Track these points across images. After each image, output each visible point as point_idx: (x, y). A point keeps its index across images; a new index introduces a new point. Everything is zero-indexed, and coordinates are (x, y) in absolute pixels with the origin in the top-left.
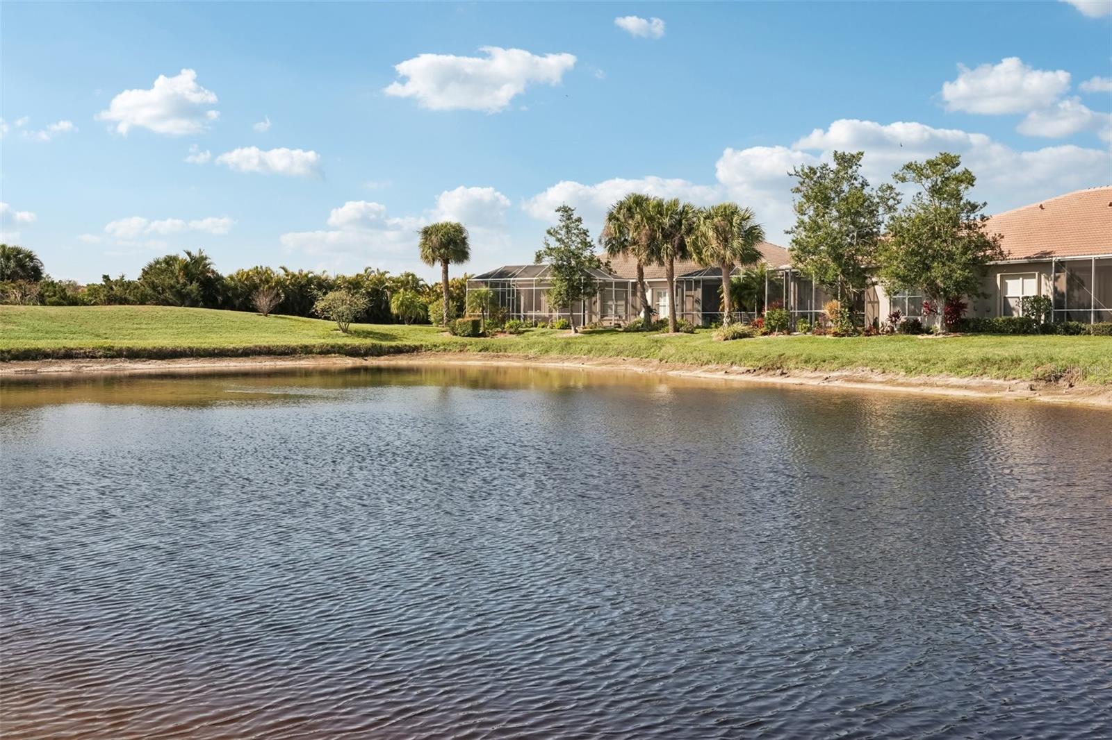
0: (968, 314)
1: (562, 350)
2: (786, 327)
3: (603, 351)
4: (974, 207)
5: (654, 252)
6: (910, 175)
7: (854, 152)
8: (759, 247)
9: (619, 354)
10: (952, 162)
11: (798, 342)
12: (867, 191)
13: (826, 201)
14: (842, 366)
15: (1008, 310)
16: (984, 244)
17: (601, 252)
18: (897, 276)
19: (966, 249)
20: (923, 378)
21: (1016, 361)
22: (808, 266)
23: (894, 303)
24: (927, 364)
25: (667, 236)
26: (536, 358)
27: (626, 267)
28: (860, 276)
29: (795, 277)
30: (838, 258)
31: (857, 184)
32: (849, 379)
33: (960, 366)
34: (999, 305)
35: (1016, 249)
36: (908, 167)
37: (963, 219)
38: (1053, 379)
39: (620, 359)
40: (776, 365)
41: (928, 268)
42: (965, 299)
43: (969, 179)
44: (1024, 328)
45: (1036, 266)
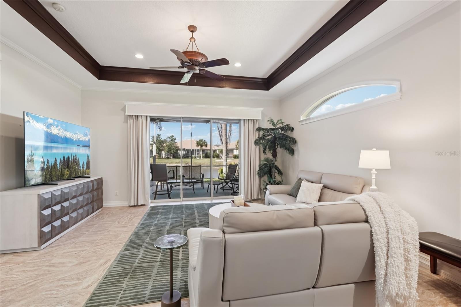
0: (175, 156)
4: (176, 142)
7: (160, 134)
10: (173, 136)
12: (162, 139)
16: (177, 147)
18: (167, 151)
23: (165, 154)
31: (160, 138)
34: (179, 155)
35: (181, 148)
36: (168, 137)
37: (175, 144)
41: (171, 150)
42: (175, 154)
43: (175, 139)
44: (182, 158)
45: (184, 150)
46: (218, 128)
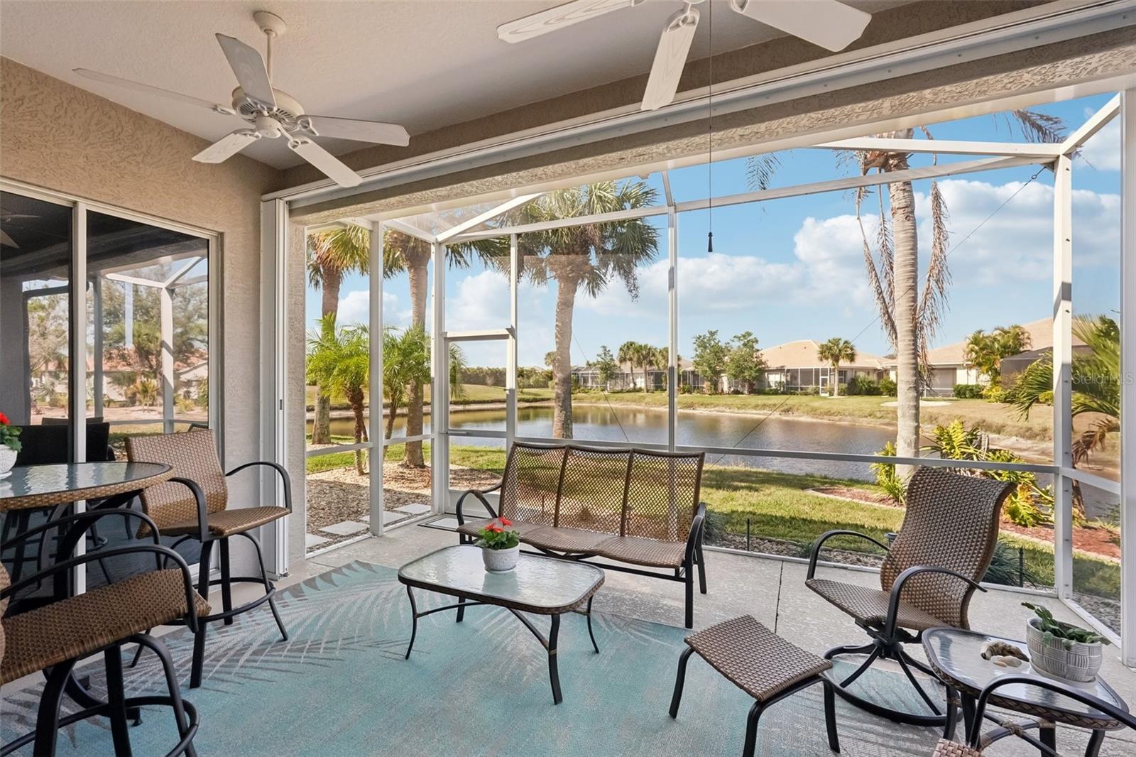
0: (755, 387)
1: (604, 400)
2: (689, 392)
3: (622, 400)
4: (758, 350)
5: (639, 363)
6: (737, 339)
7: (715, 330)
9: (628, 401)
10: (749, 334)
11: (694, 397)
12: (720, 344)
13: (705, 347)
14: (715, 407)
15: (770, 386)
16: (761, 363)
17: (617, 363)
18: (731, 374)
19: (756, 366)
20: (743, 411)
21: (775, 405)
22: (699, 371)
23: (729, 383)
24: (744, 406)
25: (645, 358)
26: (595, 403)
27: (626, 368)
28: (717, 373)
29: (693, 372)
30: (710, 368)
31: (716, 341)
32: (718, 411)
33: (756, 407)
34: (767, 384)
35: (773, 365)
36: (735, 336)
37: (755, 356)
38: (787, 411)
39: (629, 403)
40: (690, 406)
41: (743, 373)
42: (754, 382)
43: (756, 341)
44: (776, 393)
45: (780, 370)
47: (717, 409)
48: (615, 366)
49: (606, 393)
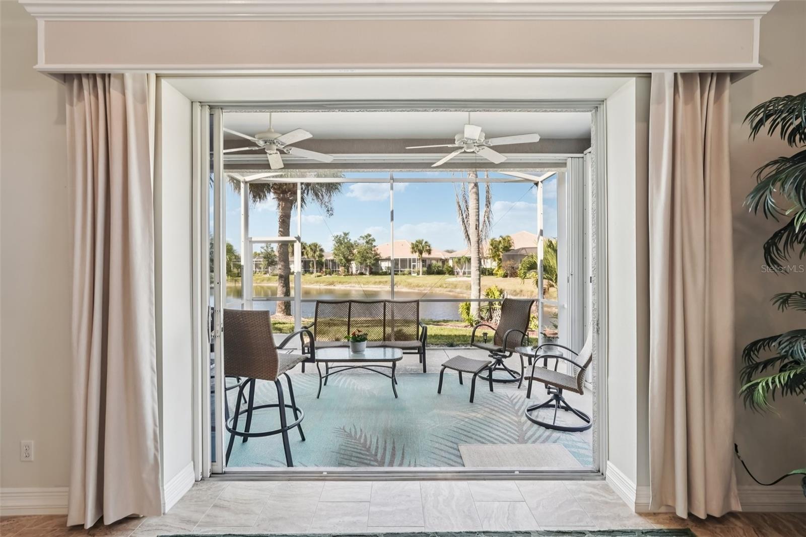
0: (373, 270)
1: (268, 281)
2: (330, 274)
4: (375, 246)
6: (362, 239)
7: (348, 232)
8: (323, 254)
10: (370, 236)
11: (334, 277)
12: (351, 241)
13: (341, 244)
14: (349, 284)
15: (382, 269)
16: (377, 254)
18: (359, 262)
19: (374, 256)
20: (367, 286)
21: (386, 282)
22: (337, 260)
23: (356, 268)
24: (368, 283)
26: (259, 283)
28: (349, 261)
29: (332, 261)
30: (344, 258)
31: (348, 240)
32: (351, 287)
33: (375, 283)
34: (380, 268)
35: (384, 256)
36: (361, 237)
37: (373, 250)
40: (332, 284)
41: (366, 261)
42: (373, 267)
43: (374, 240)
44: (385, 274)
45: (388, 259)
46: (459, 206)
47: (350, 285)
48: (275, 255)
49: (268, 275)
